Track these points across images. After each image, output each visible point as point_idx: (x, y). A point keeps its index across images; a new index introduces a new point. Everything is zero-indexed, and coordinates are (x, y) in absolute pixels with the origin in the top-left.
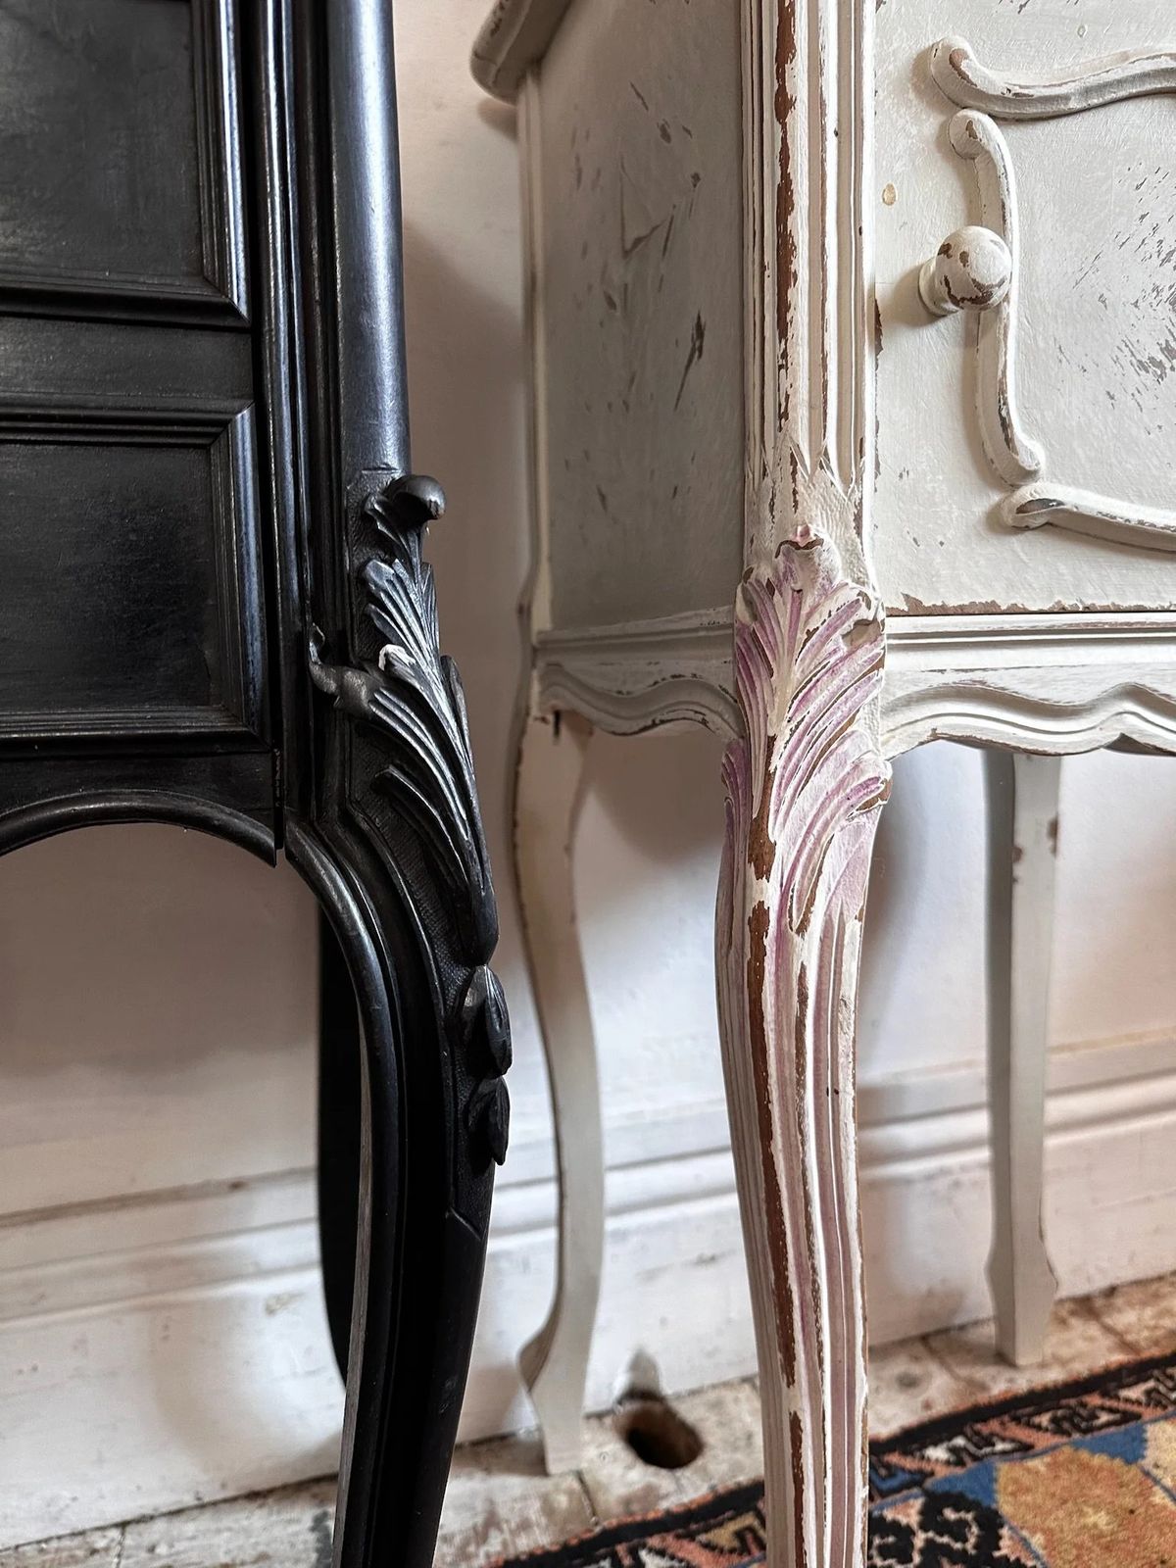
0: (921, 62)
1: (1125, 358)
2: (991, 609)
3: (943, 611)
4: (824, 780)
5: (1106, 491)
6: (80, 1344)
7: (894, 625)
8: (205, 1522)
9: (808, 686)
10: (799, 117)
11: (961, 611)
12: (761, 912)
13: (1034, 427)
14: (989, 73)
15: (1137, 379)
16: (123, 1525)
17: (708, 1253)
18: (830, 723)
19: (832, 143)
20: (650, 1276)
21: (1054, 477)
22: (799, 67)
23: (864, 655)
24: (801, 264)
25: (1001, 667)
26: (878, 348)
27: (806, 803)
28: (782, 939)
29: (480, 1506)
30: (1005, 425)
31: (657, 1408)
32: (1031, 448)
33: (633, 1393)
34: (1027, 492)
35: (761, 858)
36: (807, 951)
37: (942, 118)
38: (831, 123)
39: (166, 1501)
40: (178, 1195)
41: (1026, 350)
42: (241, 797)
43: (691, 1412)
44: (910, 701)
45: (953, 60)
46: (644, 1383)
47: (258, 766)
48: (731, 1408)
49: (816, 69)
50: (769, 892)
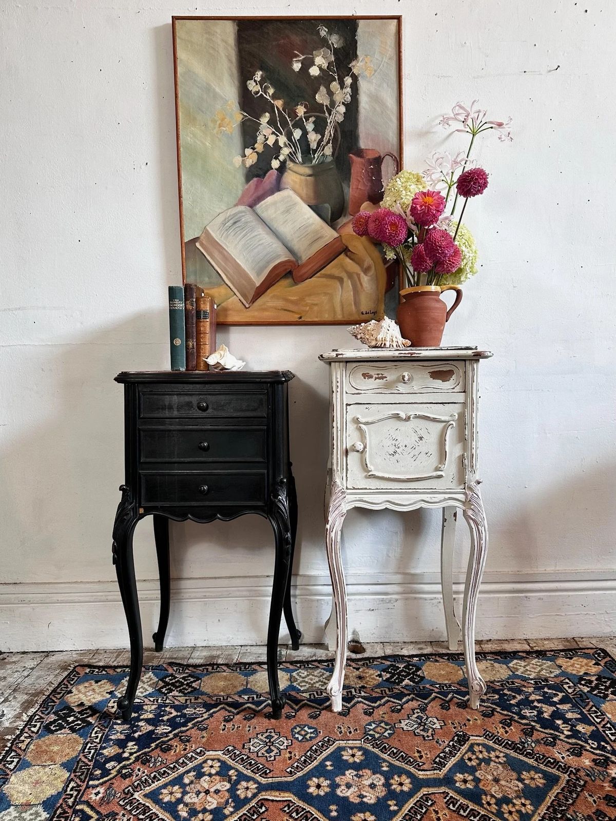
0: (353, 419)
1: (387, 454)
2: (366, 489)
3: (359, 489)
4: (337, 512)
5: (383, 472)
6: (236, 605)
7: (349, 491)
8: (258, 647)
9: (336, 499)
10: (335, 429)
11: (361, 489)
12: (327, 529)
13: (372, 464)
14: (362, 420)
15: (389, 456)
16: (241, 646)
17: (372, 609)
18: (338, 505)
19: (339, 432)
20: (357, 611)
21: (376, 470)
22: (335, 423)
23: (344, 496)
24: (335, 447)
25: (366, 498)
26: (347, 457)
27: (334, 515)
28: (330, 533)
29: (313, 653)
30: (366, 464)
31: (359, 645)
32: (370, 467)
33: (353, 641)
34: (370, 473)
35: (327, 522)
36: (333, 535)
37: (355, 426)
38: (339, 429)
39: (250, 643)
40: (257, 577)
41: (370, 455)
42: (264, 512)
43: (365, 646)
44: (351, 502)
45: (357, 419)
46: (356, 639)
47: (266, 508)
48: (376, 647)
49: (337, 423)
50: (328, 526)
